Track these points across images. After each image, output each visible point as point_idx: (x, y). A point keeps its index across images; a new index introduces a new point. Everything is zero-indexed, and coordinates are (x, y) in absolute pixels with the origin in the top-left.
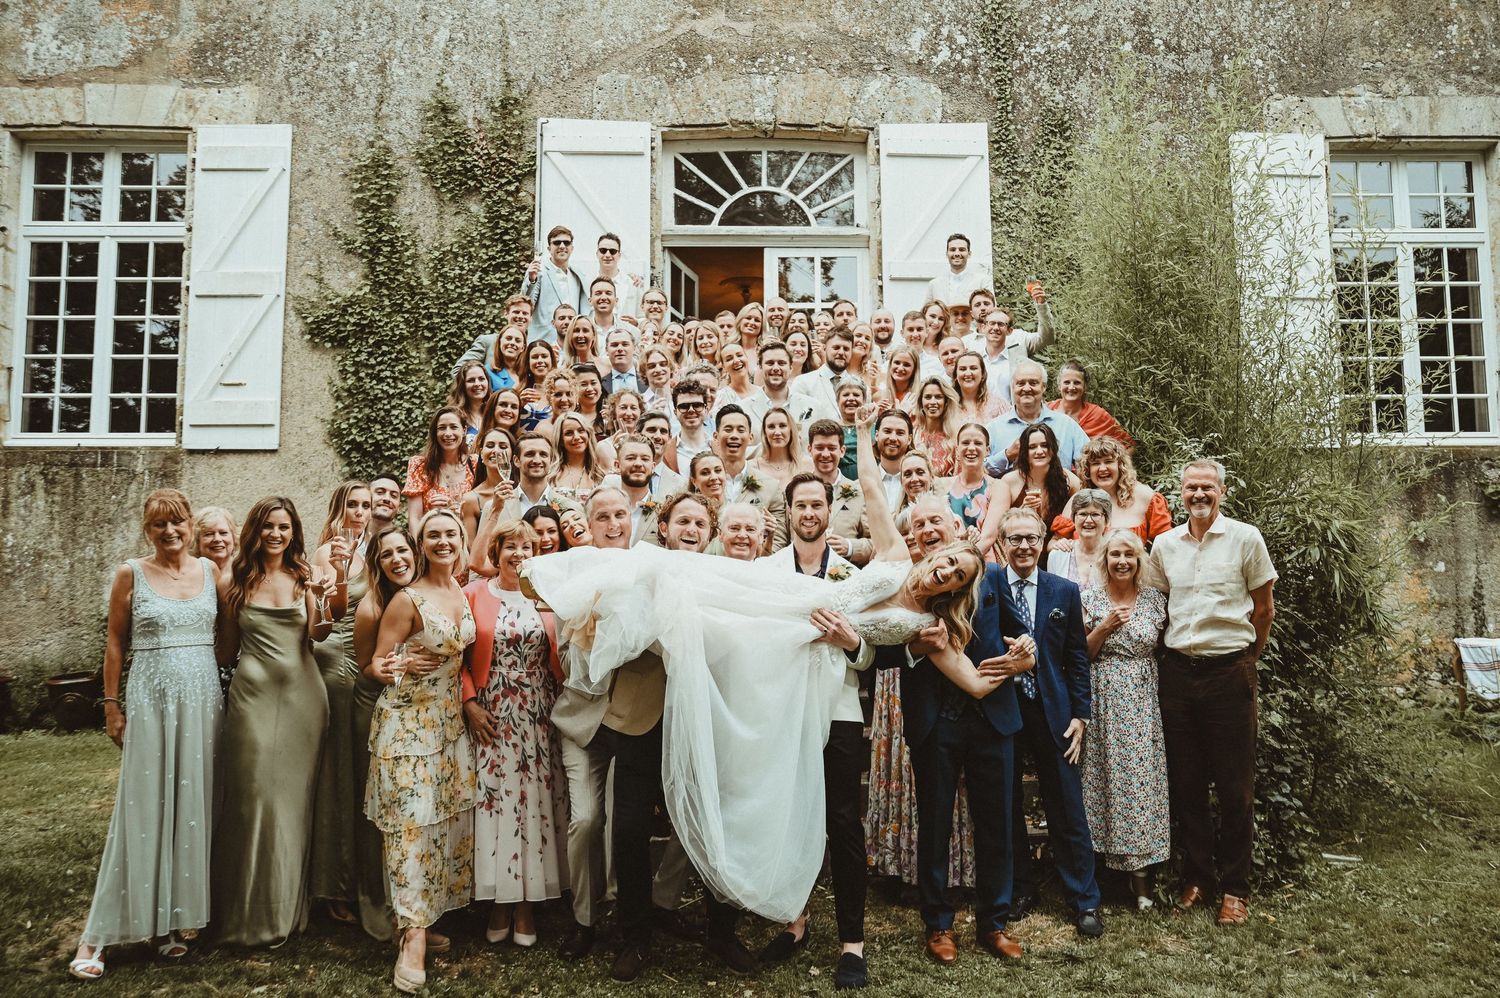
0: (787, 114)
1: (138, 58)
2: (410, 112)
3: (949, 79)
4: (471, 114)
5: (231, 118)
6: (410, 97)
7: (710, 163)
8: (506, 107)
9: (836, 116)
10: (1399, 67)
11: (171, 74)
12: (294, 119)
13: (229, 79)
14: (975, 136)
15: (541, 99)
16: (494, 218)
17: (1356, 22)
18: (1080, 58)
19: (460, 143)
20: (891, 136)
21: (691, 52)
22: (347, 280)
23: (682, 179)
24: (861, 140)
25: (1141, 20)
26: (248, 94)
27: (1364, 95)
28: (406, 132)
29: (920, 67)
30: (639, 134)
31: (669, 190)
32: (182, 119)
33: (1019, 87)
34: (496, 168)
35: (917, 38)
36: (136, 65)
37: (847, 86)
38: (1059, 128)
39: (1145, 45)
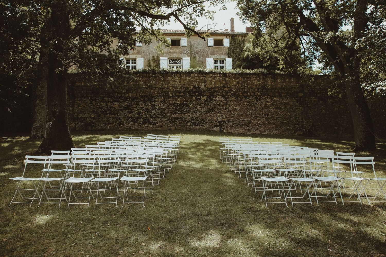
0: (176, 57)
1: (133, 53)
2: (151, 57)
3: (187, 54)
4: (155, 57)
5: (139, 57)
6: (151, 55)
7: (171, 60)
8: (158, 56)
9: (180, 57)
10: (218, 54)
11: (135, 54)
12: (144, 57)
13: (139, 55)
14: (189, 58)
15: (160, 56)
16: (157, 64)
17: (216, 50)
18: (196, 53)
19: (155, 59)
20: (183, 58)
21: (170, 52)
22: (147, 69)
23: (170, 61)
24: (182, 58)
25: (201, 50)
26: (140, 56)
27: (216, 55)
28: (151, 58)
29: (186, 54)
30: (167, 58)
31: (169, 62)
32: (136, 57)
33: (192, 55)
34: (157, 61)
35: (185, 51)
36: (133, 54)
37: (180, 55)
38: (195, 58)
39: (201, 52)
